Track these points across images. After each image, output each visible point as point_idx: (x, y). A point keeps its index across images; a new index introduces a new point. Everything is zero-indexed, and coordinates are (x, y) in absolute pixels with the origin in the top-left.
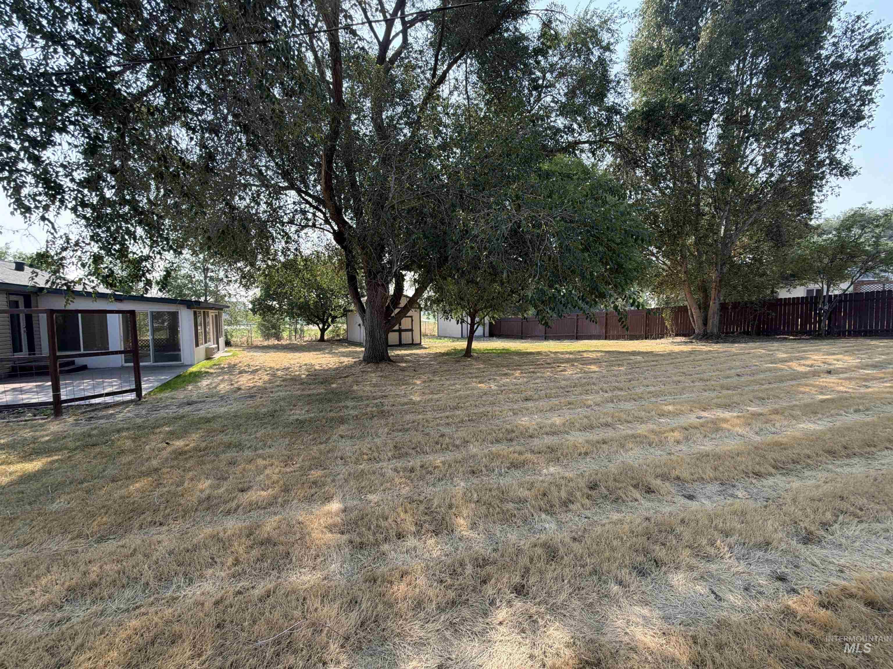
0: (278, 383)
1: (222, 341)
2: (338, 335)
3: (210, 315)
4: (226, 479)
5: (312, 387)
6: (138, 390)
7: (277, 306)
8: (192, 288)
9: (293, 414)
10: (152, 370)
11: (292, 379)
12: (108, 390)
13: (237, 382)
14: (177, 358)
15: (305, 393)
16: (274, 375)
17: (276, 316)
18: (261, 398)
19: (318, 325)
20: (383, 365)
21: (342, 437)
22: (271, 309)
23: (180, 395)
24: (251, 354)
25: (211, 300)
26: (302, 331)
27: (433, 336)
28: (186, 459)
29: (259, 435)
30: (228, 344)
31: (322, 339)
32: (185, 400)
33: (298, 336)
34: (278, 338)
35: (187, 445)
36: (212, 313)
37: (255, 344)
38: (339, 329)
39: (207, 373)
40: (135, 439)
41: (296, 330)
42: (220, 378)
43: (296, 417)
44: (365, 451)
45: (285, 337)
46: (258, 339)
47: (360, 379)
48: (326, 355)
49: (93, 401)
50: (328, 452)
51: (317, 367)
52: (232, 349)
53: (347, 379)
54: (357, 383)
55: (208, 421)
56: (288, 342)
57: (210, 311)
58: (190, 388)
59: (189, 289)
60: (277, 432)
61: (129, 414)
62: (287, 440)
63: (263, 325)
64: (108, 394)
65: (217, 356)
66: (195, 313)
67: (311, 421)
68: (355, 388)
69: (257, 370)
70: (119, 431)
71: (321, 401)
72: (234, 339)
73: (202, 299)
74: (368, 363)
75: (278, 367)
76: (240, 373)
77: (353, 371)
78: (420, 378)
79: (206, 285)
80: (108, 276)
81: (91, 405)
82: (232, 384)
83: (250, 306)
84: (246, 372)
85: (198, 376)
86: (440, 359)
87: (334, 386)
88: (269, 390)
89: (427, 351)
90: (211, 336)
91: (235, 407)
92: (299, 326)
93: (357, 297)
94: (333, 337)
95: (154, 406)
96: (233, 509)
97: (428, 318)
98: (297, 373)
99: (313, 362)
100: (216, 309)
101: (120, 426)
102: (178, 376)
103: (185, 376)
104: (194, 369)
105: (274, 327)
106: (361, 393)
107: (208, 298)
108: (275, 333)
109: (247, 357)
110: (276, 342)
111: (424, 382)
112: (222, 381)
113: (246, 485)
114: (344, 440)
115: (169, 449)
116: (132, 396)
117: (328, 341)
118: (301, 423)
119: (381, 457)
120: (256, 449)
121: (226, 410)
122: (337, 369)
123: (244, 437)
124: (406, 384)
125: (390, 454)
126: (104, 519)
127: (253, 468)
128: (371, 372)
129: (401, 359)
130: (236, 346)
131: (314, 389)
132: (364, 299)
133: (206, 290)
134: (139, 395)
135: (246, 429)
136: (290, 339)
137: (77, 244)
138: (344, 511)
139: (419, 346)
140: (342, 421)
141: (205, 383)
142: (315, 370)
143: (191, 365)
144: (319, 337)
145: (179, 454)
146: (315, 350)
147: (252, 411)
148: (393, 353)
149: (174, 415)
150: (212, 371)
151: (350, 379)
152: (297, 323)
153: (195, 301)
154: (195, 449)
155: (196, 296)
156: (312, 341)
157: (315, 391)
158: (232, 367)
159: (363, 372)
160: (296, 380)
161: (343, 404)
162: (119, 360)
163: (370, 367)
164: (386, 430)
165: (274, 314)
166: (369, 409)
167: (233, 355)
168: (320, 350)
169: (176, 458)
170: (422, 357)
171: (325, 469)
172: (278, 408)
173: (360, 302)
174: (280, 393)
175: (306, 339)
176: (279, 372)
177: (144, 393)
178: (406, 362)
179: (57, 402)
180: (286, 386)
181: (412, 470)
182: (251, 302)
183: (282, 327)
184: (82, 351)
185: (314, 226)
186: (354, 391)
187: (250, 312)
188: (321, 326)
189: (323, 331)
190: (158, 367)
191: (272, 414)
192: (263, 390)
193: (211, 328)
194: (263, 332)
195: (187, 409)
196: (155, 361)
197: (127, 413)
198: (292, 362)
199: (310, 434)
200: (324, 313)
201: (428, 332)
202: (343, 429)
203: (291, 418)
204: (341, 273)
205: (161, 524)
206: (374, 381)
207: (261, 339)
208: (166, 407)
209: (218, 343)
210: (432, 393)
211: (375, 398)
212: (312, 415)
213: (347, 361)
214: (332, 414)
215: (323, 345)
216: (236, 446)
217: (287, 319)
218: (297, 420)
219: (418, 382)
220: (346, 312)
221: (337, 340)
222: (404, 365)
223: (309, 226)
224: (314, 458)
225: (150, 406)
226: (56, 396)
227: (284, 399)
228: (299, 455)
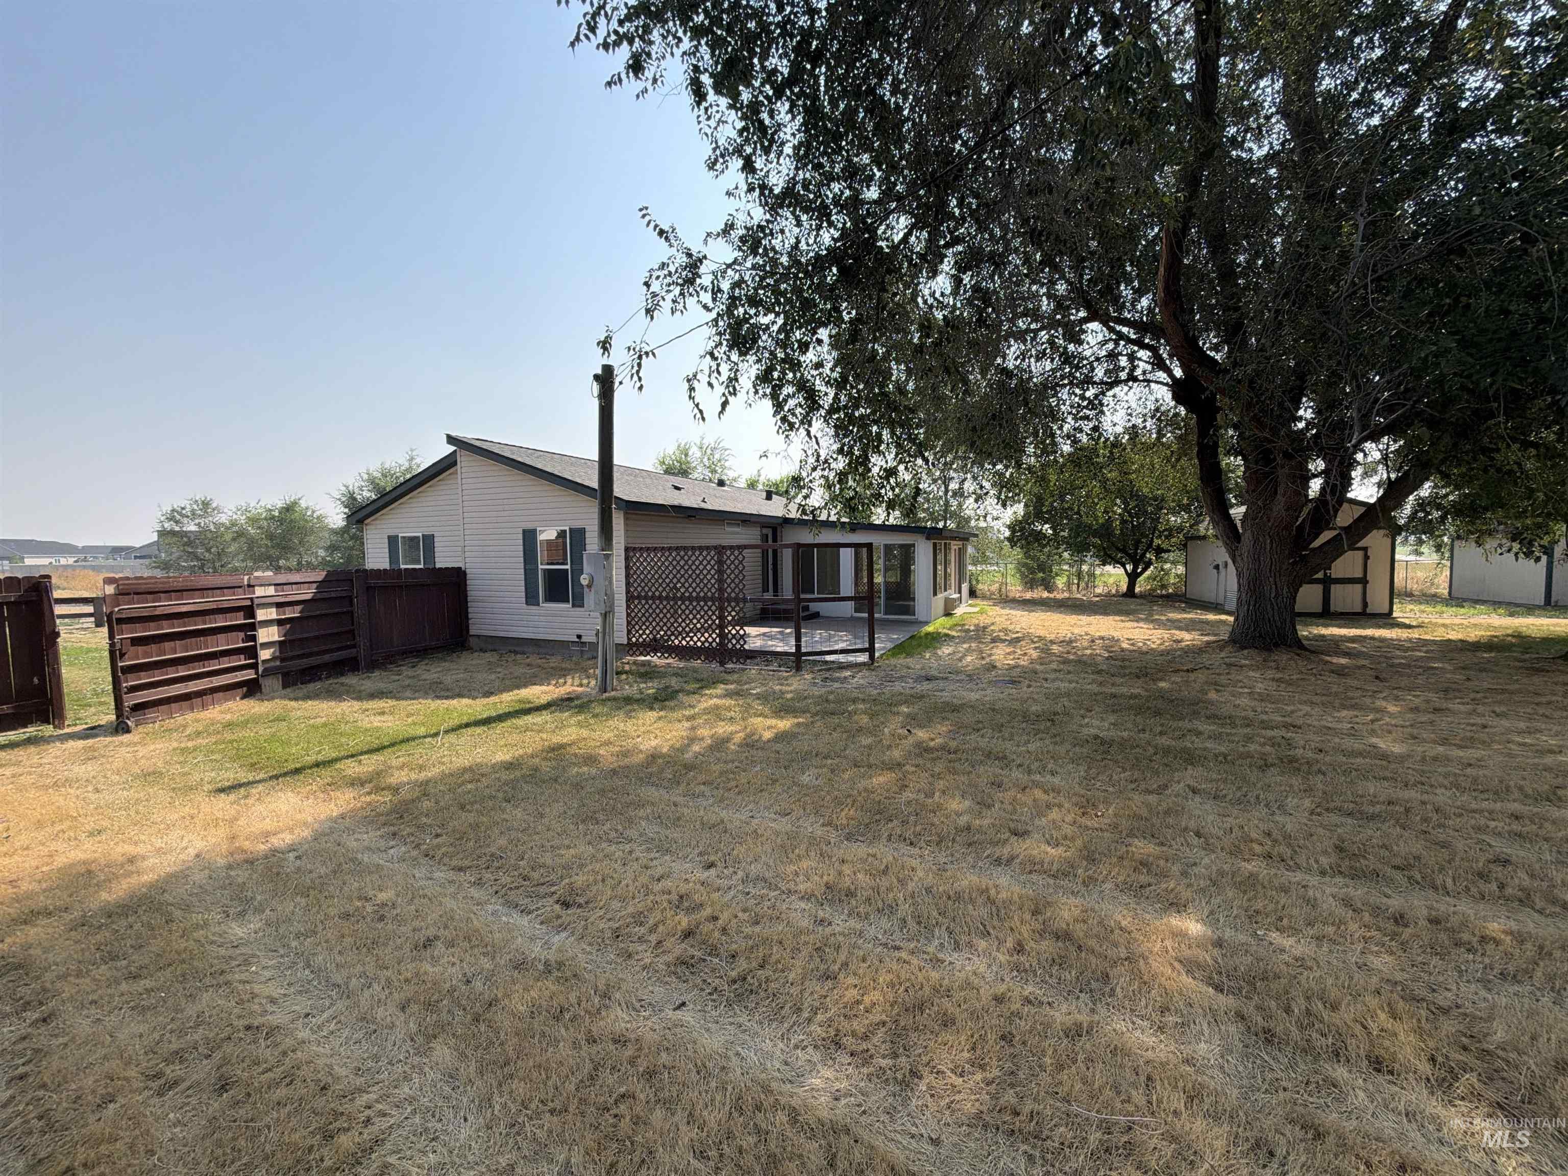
0: (1054, 666)
1: (965, 587)
2: (1163, 587)
3: (953, 547)
4: (989, 807)
5: (1119, 680)
6: (871, 650)
7: (1050, 531)
8: (928, 509)
9: (1087, 725)
10: (886, 623)
11: (1079, 661)
12: (841, 646)
13: (990, 655)
14: (909, 611)
15: (1104, 689)
16: (1045, 651)
17: (1046, 550)
18: (1029, 686)
19: (1124, 565)
20: (1282, 657)
21: (1194, 791)
22: (1039, 536)
23: (915, 664)
24: (1007, 611)
25: (951, 524)
26: (1092, 575)
27: (1431, 599)
28: (934, 759)
29: (1032, 747)
30: (973, 593)
31: (1130, 592)
32: (923, 673)
33: (1082, 585)
34: (1049, 587)
35: (933, 740)
36: (955, 545)
37: (1011, 595)
38: (1167, 573)
39: (947, 635)
40: (872, 717)
41: (1079, 575)
42: (966, 646)
43: (1093, 731)
44: (1254, 835)
45: (1060, 586)
46: (1015, 588)
47: (1223, 679)
48: (1141, 624)
49: (829, 658)
50: (1167, 812)
51: (1125, 645)
52: (978, 601)
53: (1192, 676)
54: (1218, 686)
55: (955, 709)
56: (1066, 595)
57: (953, 542)
58: (928, 655)
59: (924, 510)
60: (1062, 750)
61: (861, 681)
62: (1081, 768)
63: (1025, 565)
64: (843, 651)
65: (959, 611)
66: (935, 545)
67: (1123, 744)
68: (1213, 695)
69: (1018, 640)
70: (854, 701)
71: (1139, 710)
72: (980, 586)
73: (941, 525)
74: (1243, 648)
75: (1052, 637)
76: (994, 641)
77: (1205, 659)
78: (1397, 698)
79: (947, 504)
80: (852, 499)
81: (826, 662)
82: (983, 658)
83: (1007, 533)
84: (1004, 641)
85: (936, 639)
86: (1467, 658)
87: (1162, 684)
88: (1042, 676)
89: (1415, 634)
90: (953, 580)
91: (990, 694)
92: (1085, 568)
93: (1221, 509)
94: (1154, 590)
95: (887, 675)
96: (1005, 857)
97: (1418, 553)
98: (1088, 652)
99: (1116, 634)
100: (961, 539)
101: (855, 695)
102: (912, 637)
103: (920, 637)
104: (930, 629)
105: (1042, 568)
106: (1226, 710)
107: (949, 522)
108: (1043, 579)
109: (1000, 616)
110: (1045, 594)
111: (1416, 710)
112: (968, 650)
113: (1020, 827)
114: (1198, 799)
115: (911, 740)
116: (863, 658)
117: (1142, 596)
118: (1103, 745)
119: (1302, 860)
120: (1029, 772)
121: (977, 697)
122: (1167, 652)
123: (1008, 744)
124: (1354, 707)
125: (1324, 861)
126: (852, 812)
127: (1030, 802)
128: (1250, 667)
129: (1335, 646)
130: (984, 597)
131: (1122, 685)
132: (1238, 512)
133: (946, 511)
134: (872, 657)
135: (1012, 735)
136: (1069, 590)
137: (826, 461)
138: (1219, 943)
139: (1386, 619)
140: (1190, 758)
141: (946, 650)
142: (1123, 650)
143: (927, 623)
144: (1124, 587)
145: (923, 749)
146: (1119, 613)
147: (1016, 705)
148: (1307, 631)
149: (912, 692)
150: (954, 633)
151: (1201, 676)
152: (1082, 562)
153: (933, 528)
154: (943, 748)
155: (932, 520)
156: (1108, 595)
157: (1124, 690)
158: (981, 632)
159: (1229, 665)
160: (1085, 663)
161: (1186, 724)
162: (847, 609)
163: (1245, 658)
164: (1307, 803)
165: (1045, 546)
166: (1252, 747)
167: (981, 612)
168: (1127, 613)
169: (920, 755)
170: (1400, 648)
171: (1162, 844)
172: (1058, 708)
173: (1228, 516)
174: (1057, 684)
175: (1098, 591)
176: (1055, 647)
177: (877, 655)
178: (1347, 654)
179: (798, 653)
180: (1069, 672)
181: (1400, 919)
182: (1009, 527)
183: (1055, 568)
184: (816, 596)
185: (1132, 378)
186: (1212, 703)
187: (1006, 543)
188: (1129, 567)
189: (1133, 577)
190: (888, 620)
191: (1051, 718)
192: (1029, 674)
193: (952, 569)
194: (1023, 576)
195: (926, 686)
196: (886, 614)
197: (860, 679)
198: (1076, 631)
199: (1124, 770)
200: (1137, 543)
201: (1413, 586)
202: (1192, 775)
203: (1085, 731)
204: (1184, 461)
205: (911, 844)
206: (1260, 687)
207: (1020, 588)
208: (901, 678)
209: (960, 592)
210: (1444, 742)
211: (1266, 725)
212: (1125, 734)
213: (1188, 638)
214: (1164, 741)
215: (1132, 604)
216: (997, 758)
217: (1066, 555)
218: (1096, 737)
219: (1392, 708)
220: (1190, 540)
221: (1162, 596)
222: (1343, 661)
223: (1121, 382)
224: (1137, 817)
225: (882, 674)
226: (798, 647)
227: (1068, 695)
228: (1106, 802)
